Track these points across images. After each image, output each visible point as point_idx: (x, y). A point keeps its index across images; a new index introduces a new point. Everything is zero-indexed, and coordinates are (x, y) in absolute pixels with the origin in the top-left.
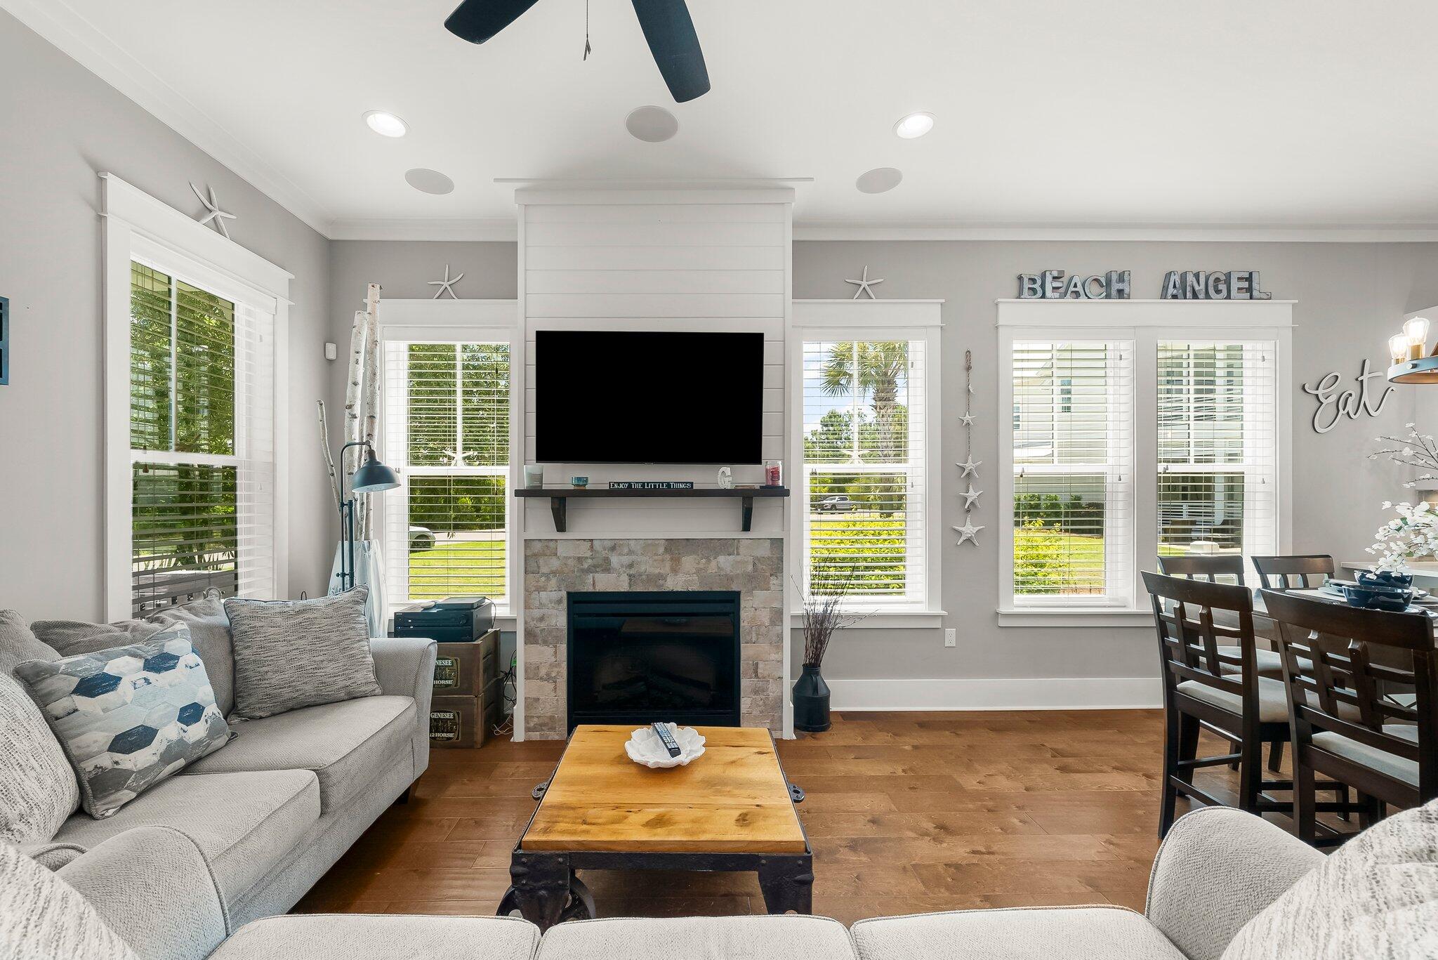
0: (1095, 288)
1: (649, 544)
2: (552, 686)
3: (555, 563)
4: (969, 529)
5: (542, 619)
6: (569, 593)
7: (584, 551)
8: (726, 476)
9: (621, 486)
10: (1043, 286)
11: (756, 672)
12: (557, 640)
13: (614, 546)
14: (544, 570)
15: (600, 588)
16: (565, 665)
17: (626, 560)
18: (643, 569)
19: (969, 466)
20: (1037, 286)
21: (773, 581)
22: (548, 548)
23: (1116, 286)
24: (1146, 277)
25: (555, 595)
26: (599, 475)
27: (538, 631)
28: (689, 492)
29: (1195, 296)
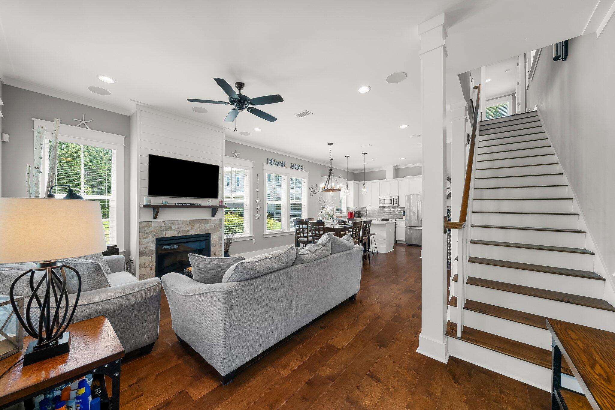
0: (280, 164)
1: (184, 222)
2: (150, 269)
3: (151, 229)
4: (258, 216)
5: (146, 248)
6: (156, 239)
7: (162, 224)
8: (210, 202)
9: (180, 204)
10: (272, 162)
11: (215, 254)
12: (152, 254)
13: (173, 223)
14: (148, 231)
15: (168, 236)
16: (155, 262)
17: (177, 226)
18: (182, 229)
19: (258, 201)
20: (271, 162)
21: (220, 230)
22: (149, 224)
23: (284, 164)
24: (288, 164)
25: (151, 239)
26: (172, 201)
27: (144, 252)
28: (200, 206)
29: (295, 169)
